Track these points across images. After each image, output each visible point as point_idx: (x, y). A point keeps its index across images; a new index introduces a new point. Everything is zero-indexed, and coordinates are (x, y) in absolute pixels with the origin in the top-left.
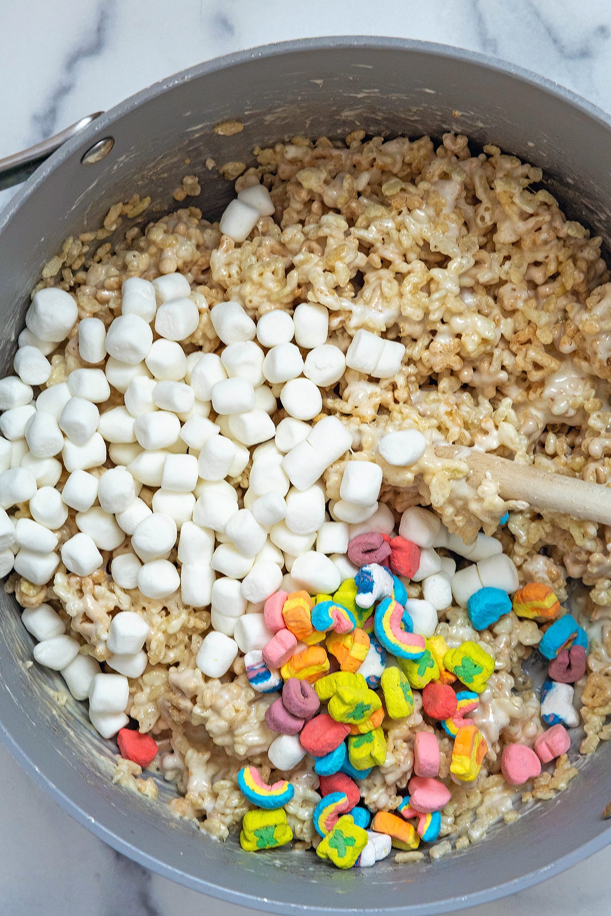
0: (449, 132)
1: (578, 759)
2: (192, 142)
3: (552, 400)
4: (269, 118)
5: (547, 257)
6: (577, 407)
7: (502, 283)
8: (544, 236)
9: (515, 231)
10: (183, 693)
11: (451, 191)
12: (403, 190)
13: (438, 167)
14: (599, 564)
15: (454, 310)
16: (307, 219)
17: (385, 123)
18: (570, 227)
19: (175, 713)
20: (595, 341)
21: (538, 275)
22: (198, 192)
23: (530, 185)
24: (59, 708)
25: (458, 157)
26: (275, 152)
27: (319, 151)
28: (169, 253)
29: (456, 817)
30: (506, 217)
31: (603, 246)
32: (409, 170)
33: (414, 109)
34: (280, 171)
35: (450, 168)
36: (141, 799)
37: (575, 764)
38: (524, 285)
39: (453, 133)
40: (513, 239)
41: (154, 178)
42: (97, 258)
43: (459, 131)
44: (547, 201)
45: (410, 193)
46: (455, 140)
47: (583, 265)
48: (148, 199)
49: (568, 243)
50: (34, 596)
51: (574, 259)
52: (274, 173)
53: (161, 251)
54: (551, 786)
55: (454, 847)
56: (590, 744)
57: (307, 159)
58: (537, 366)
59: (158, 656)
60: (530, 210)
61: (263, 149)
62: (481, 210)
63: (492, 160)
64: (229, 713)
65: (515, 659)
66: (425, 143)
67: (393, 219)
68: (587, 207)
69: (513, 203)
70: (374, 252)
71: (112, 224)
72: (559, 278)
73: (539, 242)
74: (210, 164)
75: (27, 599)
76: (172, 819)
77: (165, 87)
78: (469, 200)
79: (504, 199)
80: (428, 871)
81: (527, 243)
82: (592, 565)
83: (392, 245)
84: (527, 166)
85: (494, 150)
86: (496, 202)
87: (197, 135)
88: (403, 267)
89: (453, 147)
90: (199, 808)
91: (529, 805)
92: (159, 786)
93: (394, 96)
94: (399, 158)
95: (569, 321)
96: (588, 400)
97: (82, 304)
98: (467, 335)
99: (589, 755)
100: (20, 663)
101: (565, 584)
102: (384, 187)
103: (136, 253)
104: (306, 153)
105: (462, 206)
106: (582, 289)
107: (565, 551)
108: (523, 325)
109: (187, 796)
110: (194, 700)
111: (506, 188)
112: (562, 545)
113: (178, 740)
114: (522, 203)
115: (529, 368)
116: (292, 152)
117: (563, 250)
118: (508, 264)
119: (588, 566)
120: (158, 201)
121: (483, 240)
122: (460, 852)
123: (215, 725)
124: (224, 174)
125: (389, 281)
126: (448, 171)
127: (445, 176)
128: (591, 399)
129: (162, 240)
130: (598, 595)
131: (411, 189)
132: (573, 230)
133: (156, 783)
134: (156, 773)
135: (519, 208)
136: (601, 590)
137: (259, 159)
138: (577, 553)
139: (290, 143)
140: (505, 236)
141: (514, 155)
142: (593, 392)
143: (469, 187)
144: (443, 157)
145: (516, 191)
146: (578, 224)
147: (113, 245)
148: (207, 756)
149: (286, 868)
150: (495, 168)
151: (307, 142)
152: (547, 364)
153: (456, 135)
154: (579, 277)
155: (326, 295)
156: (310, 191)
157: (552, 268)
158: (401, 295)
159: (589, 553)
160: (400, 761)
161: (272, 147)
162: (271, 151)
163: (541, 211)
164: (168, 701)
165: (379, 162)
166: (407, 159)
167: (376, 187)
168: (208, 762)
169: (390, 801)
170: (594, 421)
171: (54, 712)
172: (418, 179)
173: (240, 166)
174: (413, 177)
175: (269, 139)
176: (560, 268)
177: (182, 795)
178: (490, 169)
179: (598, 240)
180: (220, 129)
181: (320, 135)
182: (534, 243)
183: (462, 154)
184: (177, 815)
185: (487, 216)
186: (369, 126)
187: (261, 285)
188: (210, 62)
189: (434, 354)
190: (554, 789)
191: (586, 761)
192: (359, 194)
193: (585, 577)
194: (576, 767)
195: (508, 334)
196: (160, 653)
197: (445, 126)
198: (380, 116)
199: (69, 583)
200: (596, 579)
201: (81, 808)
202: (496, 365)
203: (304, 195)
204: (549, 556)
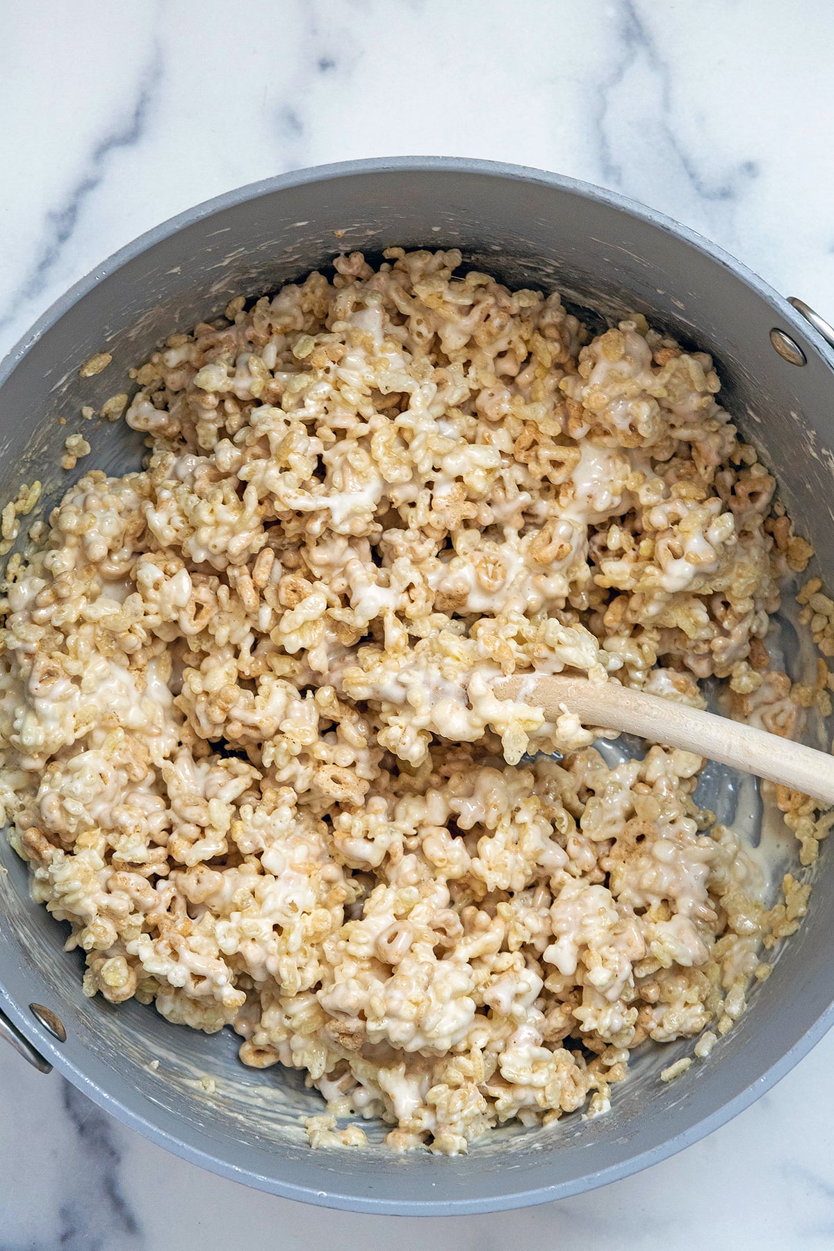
0: (338, 255)
1: (804, 873)
2: (61, 399)
3: (590, 497)
4: (133, 334)
5: (510, 343)
6: (620, 492)
7: (475, 394)
8: (496, 322)
9: (463, 333)
10: (346, 1014)
11: (373, 321)
12: (317, 345)
13: (345, 300)
14: (724, 649)
15: (442, 450)
16: (227, 423)
17: (263, 277)
18: (519, 298)
19: (347, 1040)
20: (606, 413)
21: (508, 366)
22: (88, 450)
23: (454, 273)
24: (212, 1097)
25: (359, 279)
26: (154, 365)
27: (203, 342)
28: (92, 535)
29: (704, 1003)
30: (444, 321)
31: (565, 301)
32: (313, 319)
33: (289, 249)
34: (168, 384)
35: (360, 295)
36: (352, 1151)
37: (803, 880)
38: (501, 384)
39: (342, 254)
40: (464, 340)
41: (34, 458)
42: (11, 577)
43: (348, 249)
44: (480, 282)
45: (325, 344)
46: (349, 261)
47: (552, 333)
48: (37, 483)
49: (524, 316)
50: (125, 985)
51: (539, 330)
52: (163, 388)
53: (82, 536)
54: (790, 917)
55: (718, 1034)
56: (810, 850)
57: (194, 356)
58: (556, 464)
59: (294, 983)
60: (468, 302)
61: (138, 368)
62: (413, 324)
63: (398, 264)
64: (408, 1011)
65: (684, 798)
66: (316, 280)
67: (324, 379)
68: (527, 267)
69: (445, 302)
70: (321, 426)
71: (12, 530)
72: (533, 358)
73: (494, 331)
74: (88, 412)
75: (119, 992)
76: (398, 1157)
77: (17, 357)
78: (395, 321)
79: (433, 303)
80: (706, 1073)
81: (482, 338)
82: (717, 654)
83: (339, 409)
84: (440, 253)
85: (396, 252)
86: (426, 310)
87: (65, 389)
88: (363, 429)
89: (351, 271)
90: (421, 1130)
91: (777, 949)
92: (364, 1129)
93: (263, 246)
94: (296, 312)
95: (569, 401)
96: (627, 478)
97: (22, 636)
98: (468, 474)
99: (814, 863)
100: (146, 1067)
101: (698, 689)
102: (295, 351)
103: (53, 552)
104: (190, 351)
105: (390, 332)
106: (564, 359)
107: (681, 653)
108: (519, 429)
109: (401, 1124)
110: (362, 1016)
111: (430, 290)
112: (674, 649)
113: (360, 1068)
114: (455, 297)
115: (548, 469)
116: (173, 357)
117: (524, 328)
118: (472, 370)
119: (714, 656)
120: (48, 480)
121: (433, 357)
122: (728, 1036)
123: (400, 1032)
124: (107, 416)
125: (356, 453)
126: (359, 300)
127: (359, 306)
128: (630, 475)
129: (78, 524)
130: (739, 683)
131: (326, 338)
132: (525, 300)
133: (358, 1127)
134: (352, 1116)
135: (456, 305)
136: (740, 677)
137: (140, 382)
138: (694, 648)
139: (167, 348)
140: (453, 341)
141: (420, 249)
142: (629, 468)
143: (390, 307)
144: (345, 287)
145: (442, 287)
146: (526, 291)
147: (22, 553)
148: (402, 1069)
149: (550, 1147)
150: (406, 272)
151: (184, 338)
152: (566, 457)
153: (347, 255)
154: (555, 348)
155: (296, 498)
156: (216, 393)
157: (522, 351)
158: (375, 462)
159: (708, 641)
160: (615, 970)
161: (148, 360)
162: (149, 366)
163: (479, 296)
164: (334, 1032)
165: (277, 327)
166: (306, 307)
167: (286, 354)
168: (406, 1074)
169: (625, 1019)
170: (645, 498)
171: (210, 1104)
172: (327, 323)
173: (121, 398)
174: (321, 324)
175: (142, 355)
176: (530, 347)
177: (394, 1125)
178: (401, 276)
179: (555, 297)
180: (86, 370)
181: (195, 323)
182: (490, 334)
183: (363, 274)
184: (401, 1150)
185: (423, 329)
186: (246, 288)
187: (217, 524)
188: (53, 307)
189: (441, 512)
190: (795, 918)
191: (814, 871)
192: (272, 372)
193: (717, 670)
194: (807, 883)
195: (508, 447)
196: (296, 979)
197: (332, 251)
198: (254, 273)
199: (157, 952)
200: (728, 666)
201: (306, 1186)
202: (512, 488)
203: (212, 400)
204: (667, 667)
